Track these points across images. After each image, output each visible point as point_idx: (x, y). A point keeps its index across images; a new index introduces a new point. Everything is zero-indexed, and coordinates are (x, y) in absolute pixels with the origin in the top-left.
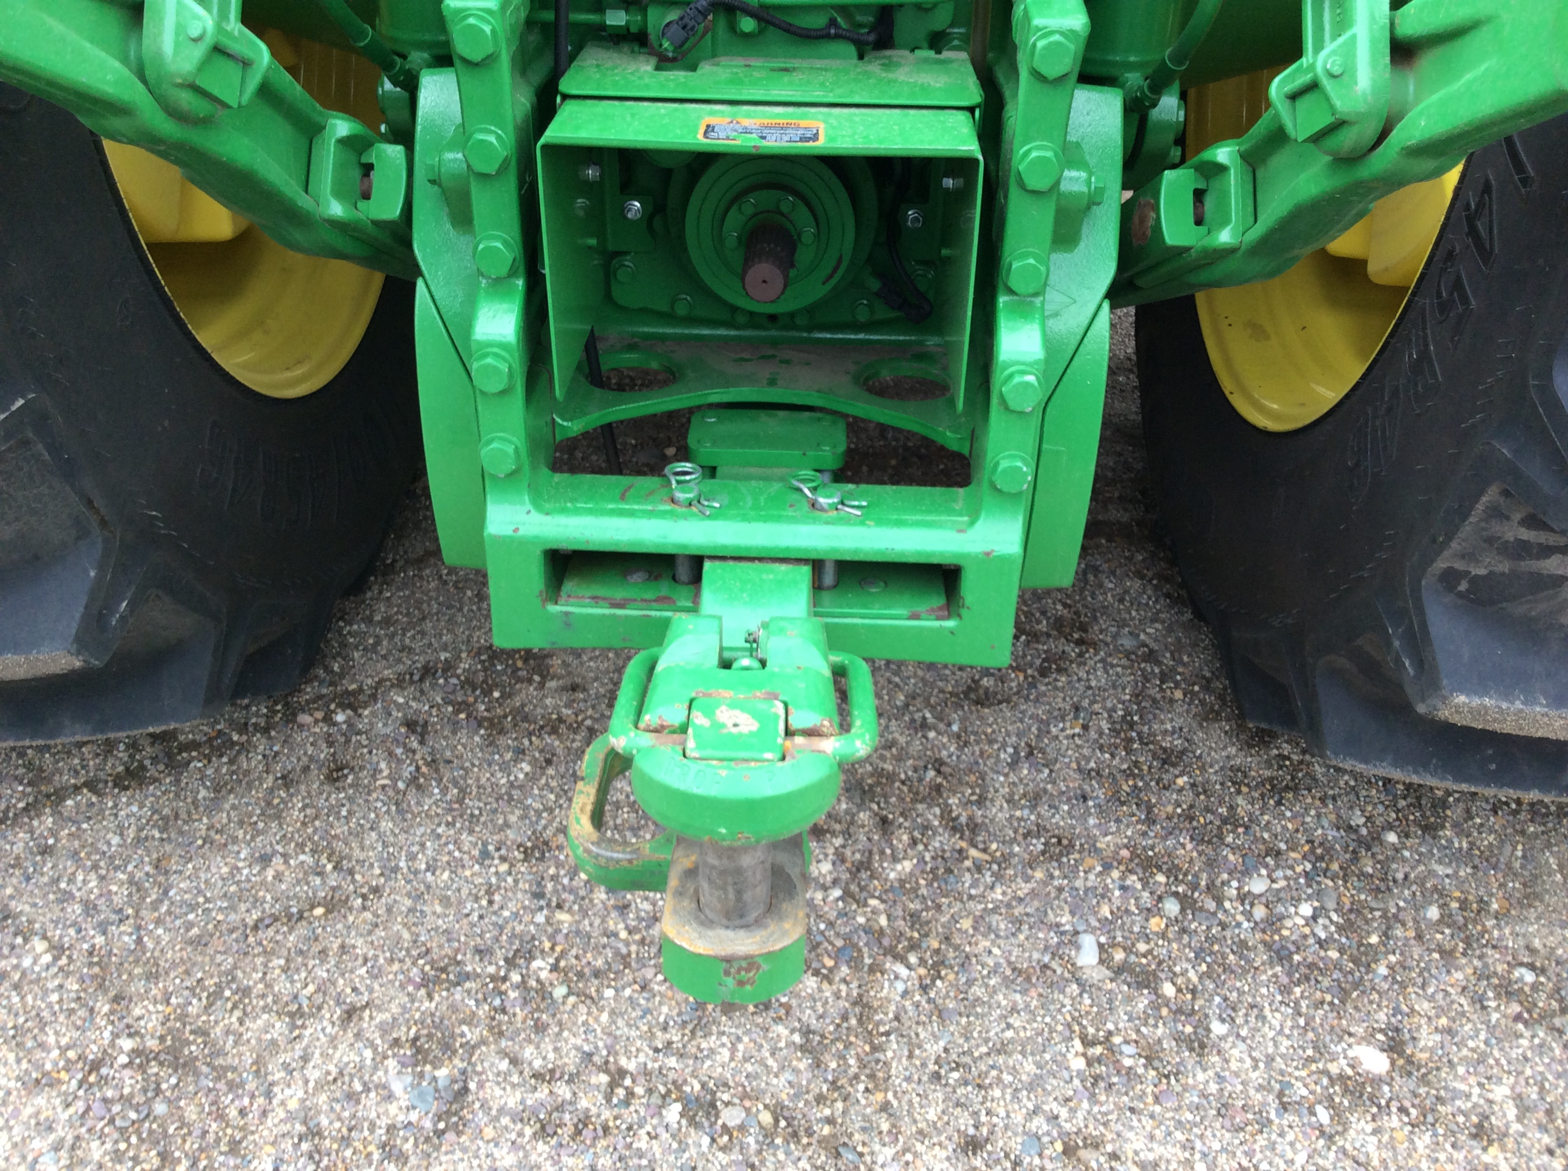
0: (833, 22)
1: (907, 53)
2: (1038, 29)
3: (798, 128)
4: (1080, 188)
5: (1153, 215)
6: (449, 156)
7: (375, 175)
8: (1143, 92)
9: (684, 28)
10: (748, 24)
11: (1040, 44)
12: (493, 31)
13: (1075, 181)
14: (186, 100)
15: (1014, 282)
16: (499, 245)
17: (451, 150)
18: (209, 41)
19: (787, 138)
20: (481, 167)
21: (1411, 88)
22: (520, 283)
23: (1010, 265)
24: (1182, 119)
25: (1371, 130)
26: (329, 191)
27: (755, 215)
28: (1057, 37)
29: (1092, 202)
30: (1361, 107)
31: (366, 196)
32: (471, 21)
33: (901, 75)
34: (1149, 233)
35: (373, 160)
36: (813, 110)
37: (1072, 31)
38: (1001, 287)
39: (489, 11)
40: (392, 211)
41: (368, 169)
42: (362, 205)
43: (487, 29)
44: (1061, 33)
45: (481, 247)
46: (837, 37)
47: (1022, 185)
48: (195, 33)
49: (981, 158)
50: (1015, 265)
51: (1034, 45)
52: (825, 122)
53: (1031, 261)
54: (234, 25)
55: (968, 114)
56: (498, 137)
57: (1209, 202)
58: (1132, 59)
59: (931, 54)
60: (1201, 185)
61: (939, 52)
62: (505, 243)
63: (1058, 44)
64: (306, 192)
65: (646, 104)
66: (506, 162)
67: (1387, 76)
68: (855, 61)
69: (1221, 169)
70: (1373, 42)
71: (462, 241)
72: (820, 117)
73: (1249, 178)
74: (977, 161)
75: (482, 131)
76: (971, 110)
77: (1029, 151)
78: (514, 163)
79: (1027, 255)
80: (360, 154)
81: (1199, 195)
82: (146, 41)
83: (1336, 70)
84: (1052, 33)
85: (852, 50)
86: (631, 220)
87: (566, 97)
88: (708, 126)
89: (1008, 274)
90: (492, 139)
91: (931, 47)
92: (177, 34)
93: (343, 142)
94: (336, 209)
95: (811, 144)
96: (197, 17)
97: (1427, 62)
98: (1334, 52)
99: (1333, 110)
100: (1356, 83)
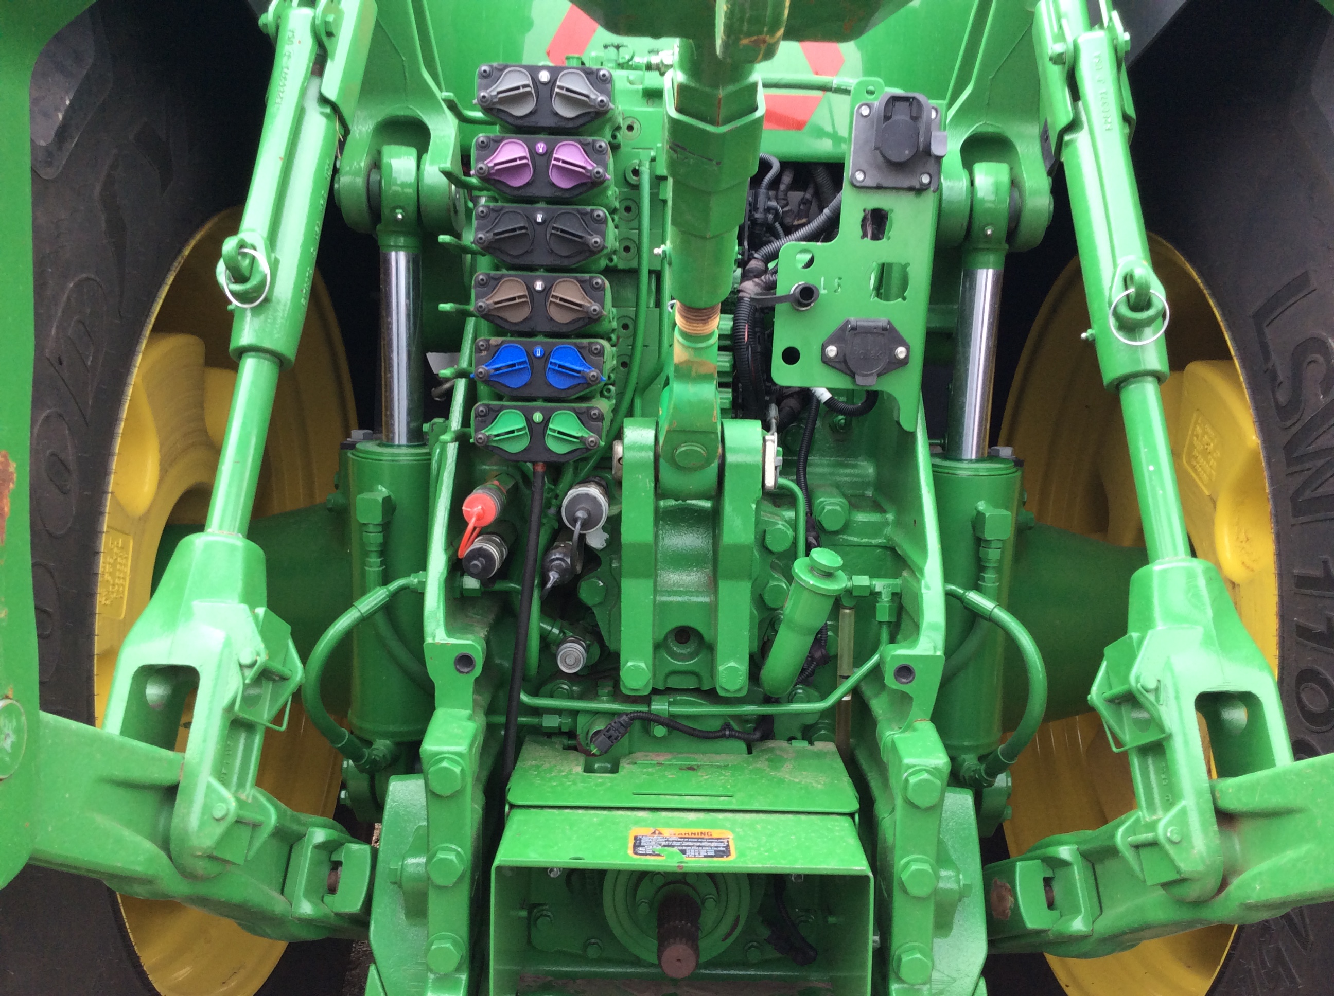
0: (727, 726)
1: (784, 744)
2: (909, 767)
3: (711, 839)
4: (952, 885)
5: (1011, 899)
6: (411, 861)
7: (343, 872)
8: (980, 775)
9: (610, 737)
10: (659, 731)
11: (913, 780)
12: (462, 770)
13: (949, 880)
14: (202, 867)
15: (904, 972)
16: (449, 945)
17: (414, 855)
18: (231, 818)
19: (703, 852)
20: (439, 880)
21: (1238, 847)
22: (464, 977)
23: (900, 960)
24: (1010, 784)
25: (1212, 883)
26: (301, 893)
27: (664, 885)
28: (925, 776)
29: (963, 893)
30: (1201, 868)
31: (332, 890)
32: (445, 764)
33: (786, 772)
34: (1009, 912)
35: (343, 860)
36: (721, 816)
37: (936, 768)
38: (892, 976)
39: (459, 754)
40: (354, 905)
41: (336, 865)
42: (329, 898)
43: (457, 770)
44: (927, 771)
45: (433, 947)
46: (730, 736)
47: (905, 891)
48: (219, 814)
49: (871, 875)
50: (905, 958)
51: (907, 781)
52: (733, 831)
53: (918, 956)
54: (250, 792)
55: (849, 819)
56: (458, 853)
57: (1057, 888)
58: (966, 744)
59: (805, 744)
60: (1049, 874)
61: (811, 743)
62: (455, 943)
63: (926, 781)
64: (282, 892)
65: (580, 812)
66: (461, 877)
67: (1218, 842)
68: (746, 756)
69: (1065, 864)
70: (1202, 813)
71: (414, 933)
72: (728, 824)
73: (1090, 873)
74: (867, 877)
75: (443, 849)
76: (852, 815)
77: (908, 863)
78: (468, 874)
79: (912, 950)
80: (331, 853)
81: (1048, 882)
82: (176, 820)
83: (1175, 838)
84: (920, 770)
85: (743, 746)
86: (553, 879)
87: (512, 806)
88: (636, 838)
89: (899, 966)
90: (452, 857)
91: (804, 739)
92: (203, 814)
93: (318, 847)
94: (306, 908)
95: (725, 859)
96: (223, 800)
97: (1247, 827)
98: (1170, 823)
99: (1178, 872)
100: (1193, 848)
